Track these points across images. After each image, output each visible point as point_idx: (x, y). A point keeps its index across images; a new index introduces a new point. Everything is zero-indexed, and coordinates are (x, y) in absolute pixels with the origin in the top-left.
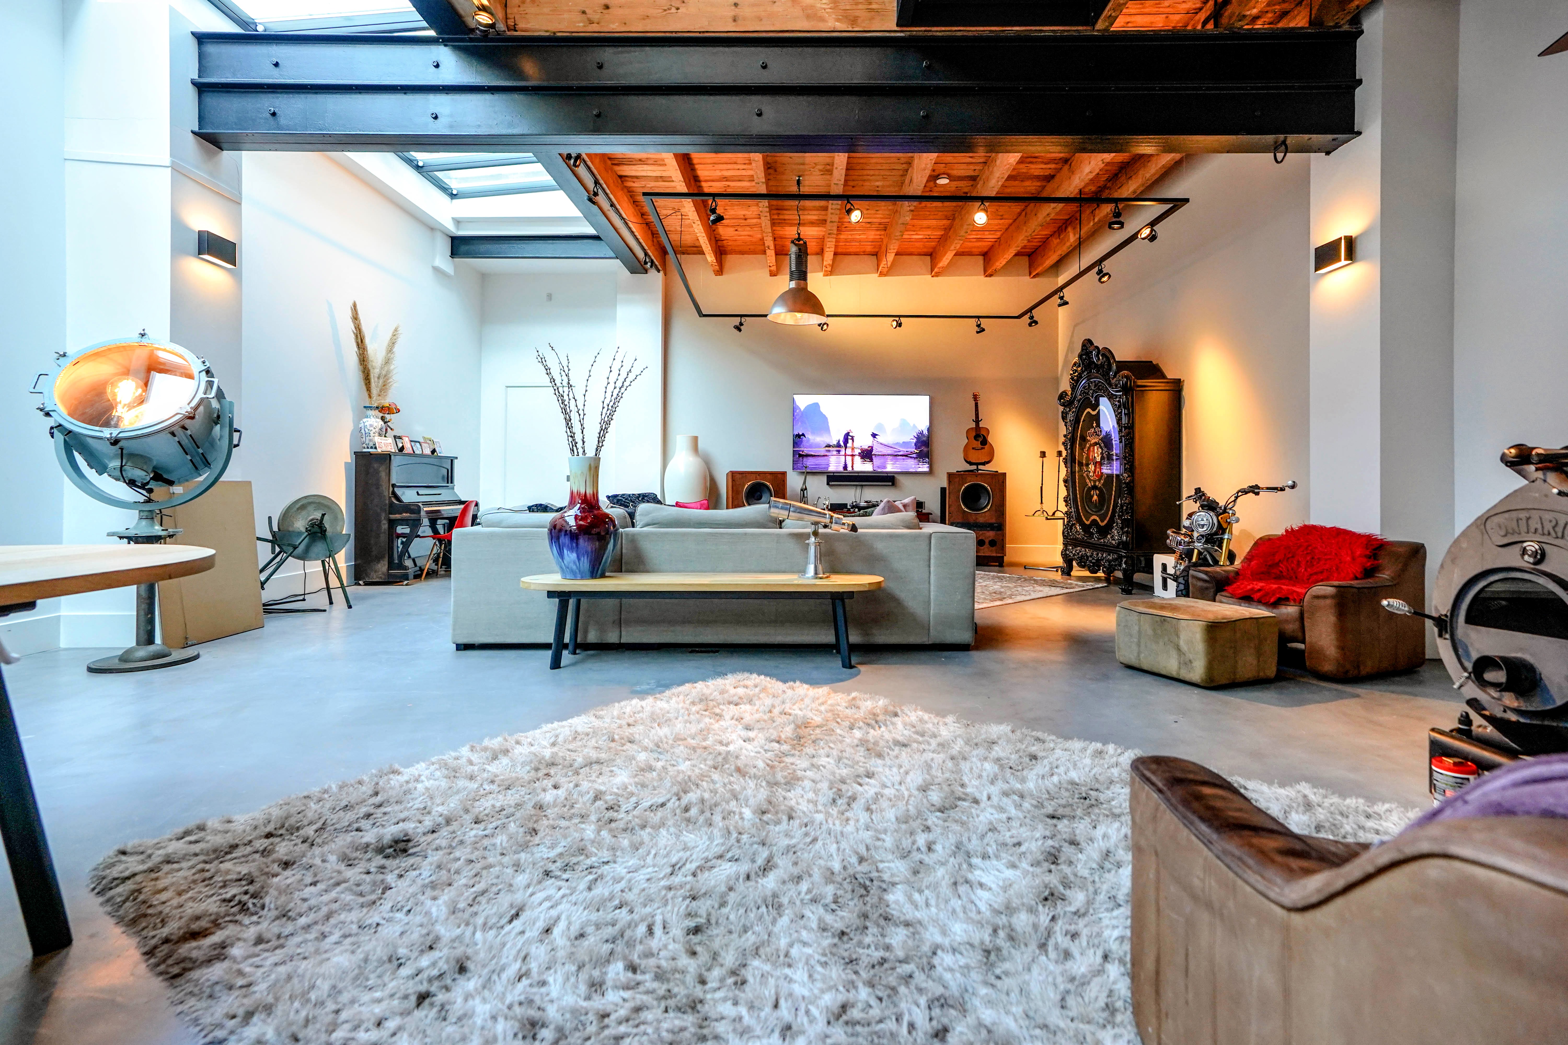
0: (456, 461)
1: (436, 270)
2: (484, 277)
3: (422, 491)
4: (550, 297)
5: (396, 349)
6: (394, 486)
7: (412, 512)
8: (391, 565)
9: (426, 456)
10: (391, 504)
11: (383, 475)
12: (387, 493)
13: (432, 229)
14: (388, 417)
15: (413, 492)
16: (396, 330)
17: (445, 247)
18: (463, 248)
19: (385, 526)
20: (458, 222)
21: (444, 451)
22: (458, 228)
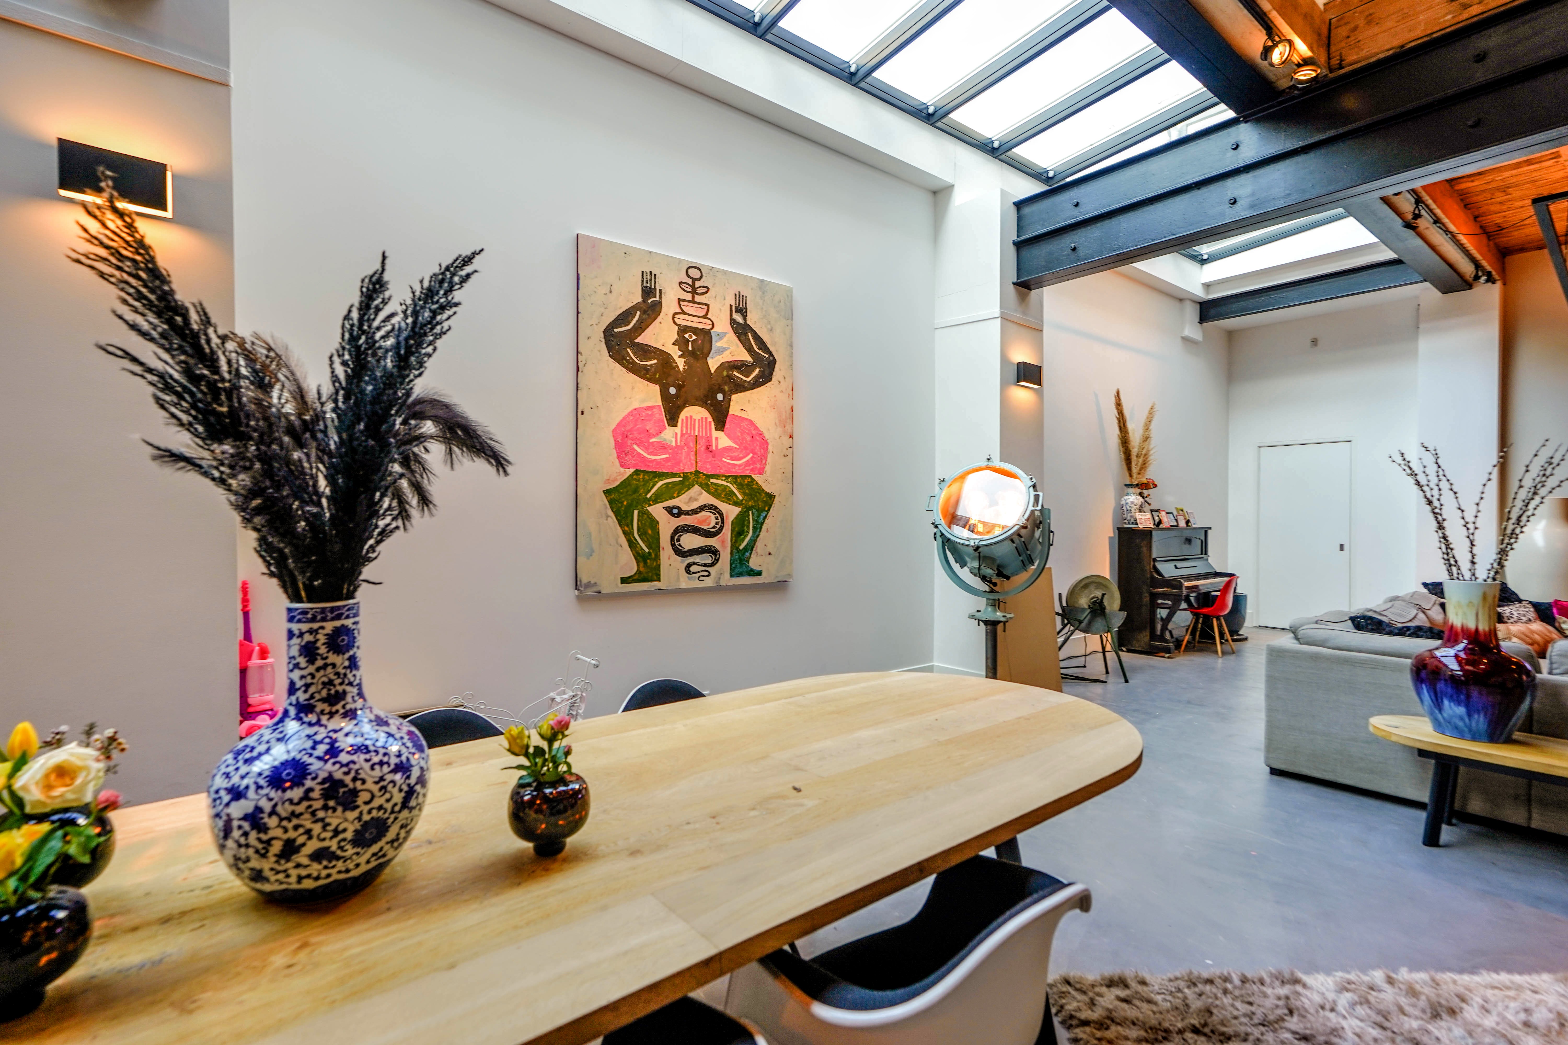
0: (1209, 531)
1: (1185, 339)
2: (1230, 335)
3: (1179, 564)
4: (1315, 342)
5: (1153, 426)
6: (1155, 560)
7: (1173, 587)
8: (1153, 636)
9: (1182, 528)
10: (1153, 577)
11: (1144, 549)
12: (1149, 568)
13: (1181, 300)
14: (1146, 492)
15: (1171, 565)
16: (1152, 408)
17: (1192, 313)
18: (1212, 312)
19: (1146, 599)
20: (1207, 286)
21: (1198, 522)
22: (1208, 293)
